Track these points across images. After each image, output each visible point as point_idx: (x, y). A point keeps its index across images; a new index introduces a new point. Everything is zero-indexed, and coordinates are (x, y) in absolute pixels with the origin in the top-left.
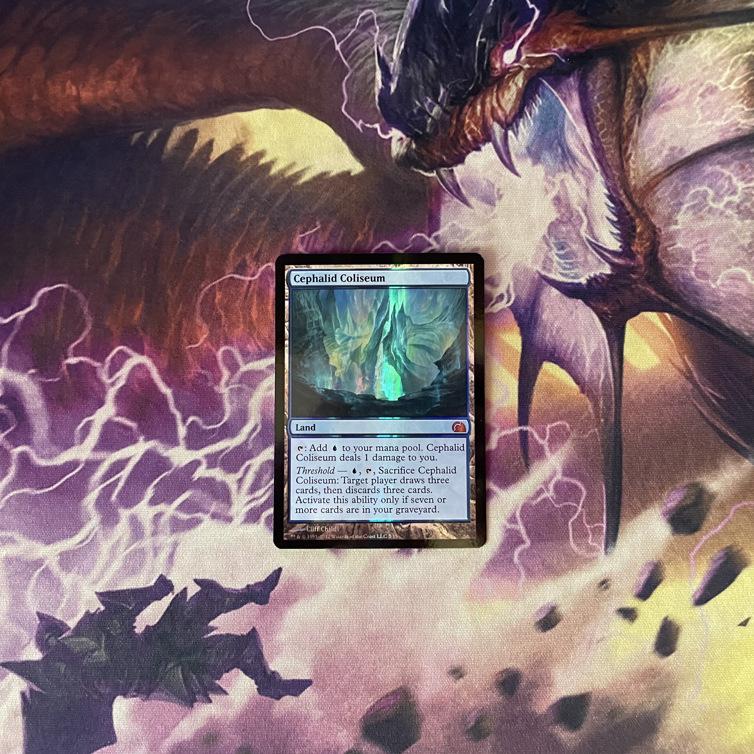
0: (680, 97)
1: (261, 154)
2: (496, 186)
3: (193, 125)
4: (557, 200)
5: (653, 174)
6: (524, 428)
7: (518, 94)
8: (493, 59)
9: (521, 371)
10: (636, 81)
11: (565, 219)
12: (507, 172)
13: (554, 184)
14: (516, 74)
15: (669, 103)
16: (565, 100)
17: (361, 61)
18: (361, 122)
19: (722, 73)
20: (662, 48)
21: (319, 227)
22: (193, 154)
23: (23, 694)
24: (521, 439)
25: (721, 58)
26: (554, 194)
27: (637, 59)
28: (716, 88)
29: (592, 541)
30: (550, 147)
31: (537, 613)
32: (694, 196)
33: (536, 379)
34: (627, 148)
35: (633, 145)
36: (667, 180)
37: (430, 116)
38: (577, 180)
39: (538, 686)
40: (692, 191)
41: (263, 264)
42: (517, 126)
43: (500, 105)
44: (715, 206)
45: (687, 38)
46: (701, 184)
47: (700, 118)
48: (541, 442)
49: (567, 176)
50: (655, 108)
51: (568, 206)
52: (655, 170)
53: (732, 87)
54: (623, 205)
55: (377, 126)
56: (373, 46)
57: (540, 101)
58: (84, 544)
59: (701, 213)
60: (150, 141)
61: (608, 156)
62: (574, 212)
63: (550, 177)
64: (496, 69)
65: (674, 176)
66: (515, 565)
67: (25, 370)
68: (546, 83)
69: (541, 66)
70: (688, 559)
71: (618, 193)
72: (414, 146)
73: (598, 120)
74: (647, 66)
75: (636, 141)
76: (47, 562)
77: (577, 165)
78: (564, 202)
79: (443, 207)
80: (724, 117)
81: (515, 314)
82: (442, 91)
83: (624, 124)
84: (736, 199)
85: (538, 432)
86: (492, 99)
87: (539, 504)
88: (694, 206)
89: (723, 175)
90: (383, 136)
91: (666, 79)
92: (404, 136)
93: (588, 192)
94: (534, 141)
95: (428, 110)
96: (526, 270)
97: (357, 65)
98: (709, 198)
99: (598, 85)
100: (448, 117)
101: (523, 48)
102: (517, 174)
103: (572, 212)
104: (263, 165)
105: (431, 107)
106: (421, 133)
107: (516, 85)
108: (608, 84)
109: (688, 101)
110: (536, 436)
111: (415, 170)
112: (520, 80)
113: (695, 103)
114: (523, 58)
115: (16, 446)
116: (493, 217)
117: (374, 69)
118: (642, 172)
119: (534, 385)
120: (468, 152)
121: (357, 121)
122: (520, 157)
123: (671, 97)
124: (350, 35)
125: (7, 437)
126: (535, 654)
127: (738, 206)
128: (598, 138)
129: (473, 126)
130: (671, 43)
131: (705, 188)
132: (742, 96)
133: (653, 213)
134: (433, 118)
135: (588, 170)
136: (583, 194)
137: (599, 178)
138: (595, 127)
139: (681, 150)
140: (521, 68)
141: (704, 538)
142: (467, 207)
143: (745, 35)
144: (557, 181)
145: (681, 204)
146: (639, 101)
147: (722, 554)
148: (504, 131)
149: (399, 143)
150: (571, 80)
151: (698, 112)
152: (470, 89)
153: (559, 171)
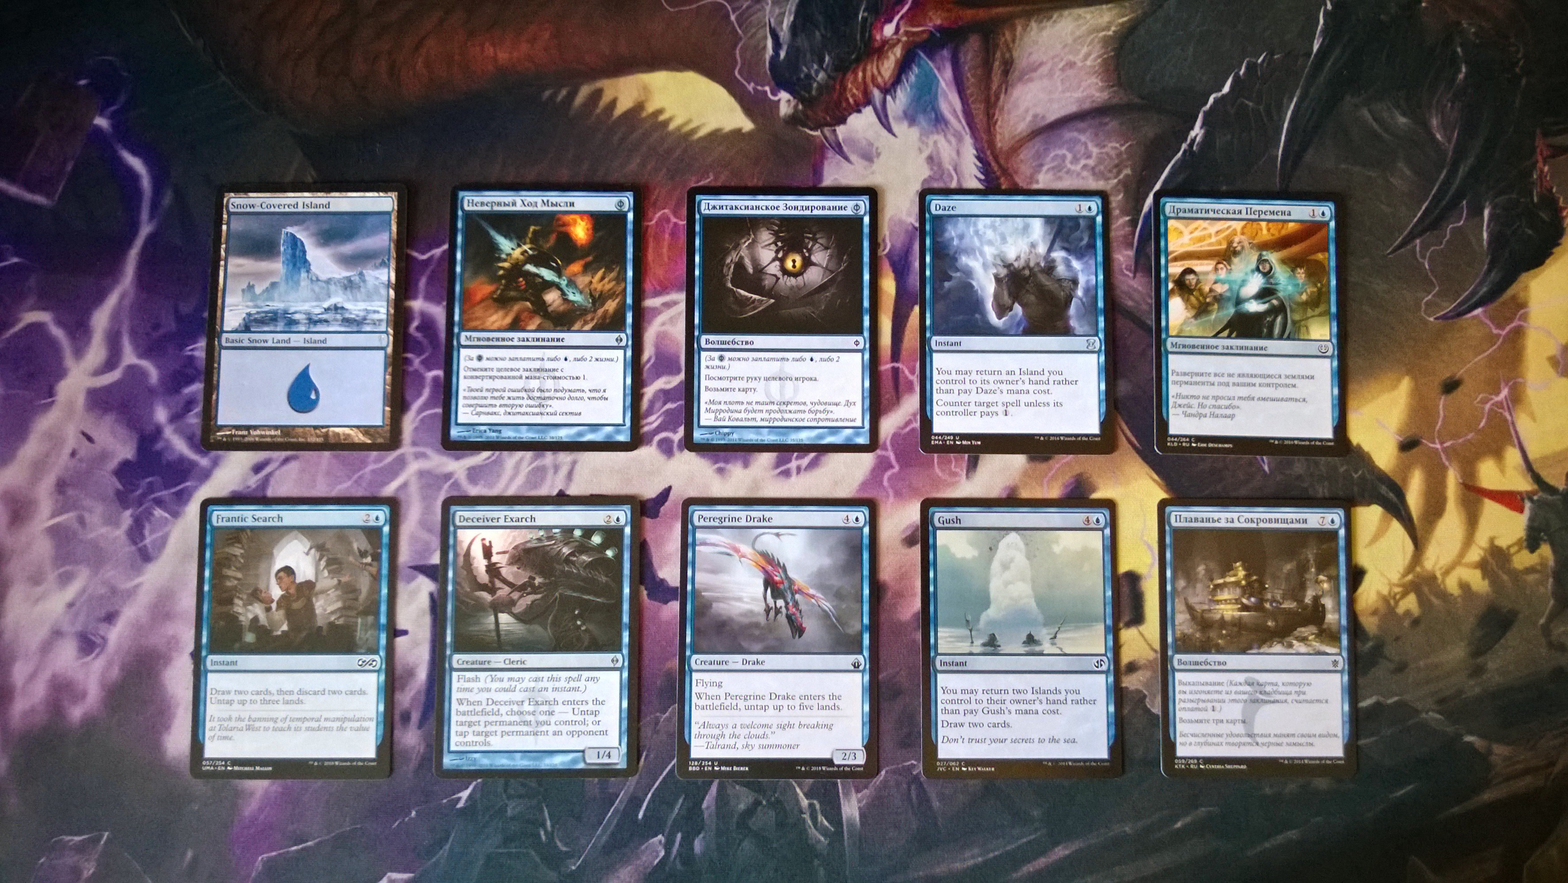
0: (1044, 70)
1: (660, 112)
2: (876, 145)
3: (599, 84)
4: (930, 159)
5: (1017, 138)
6: (896, 365)
7: (897, 62)
8: (874, 32)
9: (894, 313)
10: (1003, 55)
11: (937, 177)
12: (884, 132)
13: (927, 145)
14: (894, 45)
15: (1034, 75)
16: (939, 69)
17: (753, 30)
18: (752, 84)
19: (1080, 50)
20: (1028, 25)
21: (712, 178)
22: (598, 111)
23: (431, 595)
24: (893, 376)
25: (1080, 37)
26: (926, 153)
27: (1004, 35)
28: (1075, 63)
29: (955, 467)
30: (925, 111)
31: (904, 531)
32: (1053, 159)
33: (907, 321)
34: (994, 114)
35: (1000, 110)
36: (1030, 144)
37: (815, 80)
38: (949, 142)
39: (903, 596)
40: (1052, 155)
41: (660, 210)
42: (895, 92)
43: (879, 72)
44: (1073, 168)
45: (1051, 17)
46: (1060, 148)
47: (1060, 89)
48: (911, 377)
49: (940, 139)
50: (1020, 79)
51: (940, 165)
52: (1021, 133)
53: (1088, 63)
54: (990, 165)
55: (767, 88)
56: (765, 17)
57: (916, 70)
58: (490, 460)
59: (1060, 174)
60: (560, 98)
61: (977, 120)
62: (946, 172)
63: (924, 138)
64: (875, 40)
65: (1038, 139)
66: (884, 487)
67: (439, 303)
68: (922, 54)
69: (917, 39)
70: (1042, 485)
71: (985, 154)
72: (800, 107)
73: (968, 88)
74: (1014, 41)
75: (1002, 109)
76: (456, 476)
77: (947, 127)
78: (936, 160)
79: (826, 163)
80: (1082, 89)
81: (890, 261)
82: (827, 59)
83: (992, 92)
84: (1091, 162)
85: (908, 368)
86: (872, 68)
87: (908, 433)
88: (1053, 168)
89: (1080, 140)
90: (772, 98)
91: (1030, 54)
92: (791, 98)
93: (958, 153)
94: (910, 104)
95: (813, 75)
96: (901, 222)
97: (749, 35)
98: (1067, 162)
99: (969, 57)
100: (831, 82)
101: (901, 23)
102: (894, 135)
103: (943, 170)
104: (661, 122)
105: (817, 72)
106: (807, 95)
107: (895, 55)
108: (978, 56)
109: (1050, 74)
110: (907, 372)
111: (801, 128)
112: (898, 51)
113: (1056, 76)
114: (902, 31)
115: (430, 370)
116: (873, 173)
117: (765, 38)
118: (1007, 136)
119: (905, 325)
120: (850, 114)
121: (749, 83)
122: (898, 119)
123: (1035, 70)
124: (744, 7)
125: (423, 362)
126: (900, 568)
127: (1093, 168)
128: (968, 105)
129: (855, 91)
130: (1036, 21)
131: (1064, 151)
132: (1095, 72)
133: (1016, 172)
134: (818, 83)
135: (959, 133)
136: (954, 154)
137: (968, 140)
138: (966, 95)
139: (1043, 117)
140: (899, 41)
141: (1057, 466)
142: (849, 165)
143: (1102, 16)
144: (931, 143)
145: (1041, 165)
146: (1006, 73)
147: (1072, 480)
148: (882, 96)
149: (786, 105)
150: (945, 53)
151: (1059, 84)
152: (853, 57)
153: (932, 133)
